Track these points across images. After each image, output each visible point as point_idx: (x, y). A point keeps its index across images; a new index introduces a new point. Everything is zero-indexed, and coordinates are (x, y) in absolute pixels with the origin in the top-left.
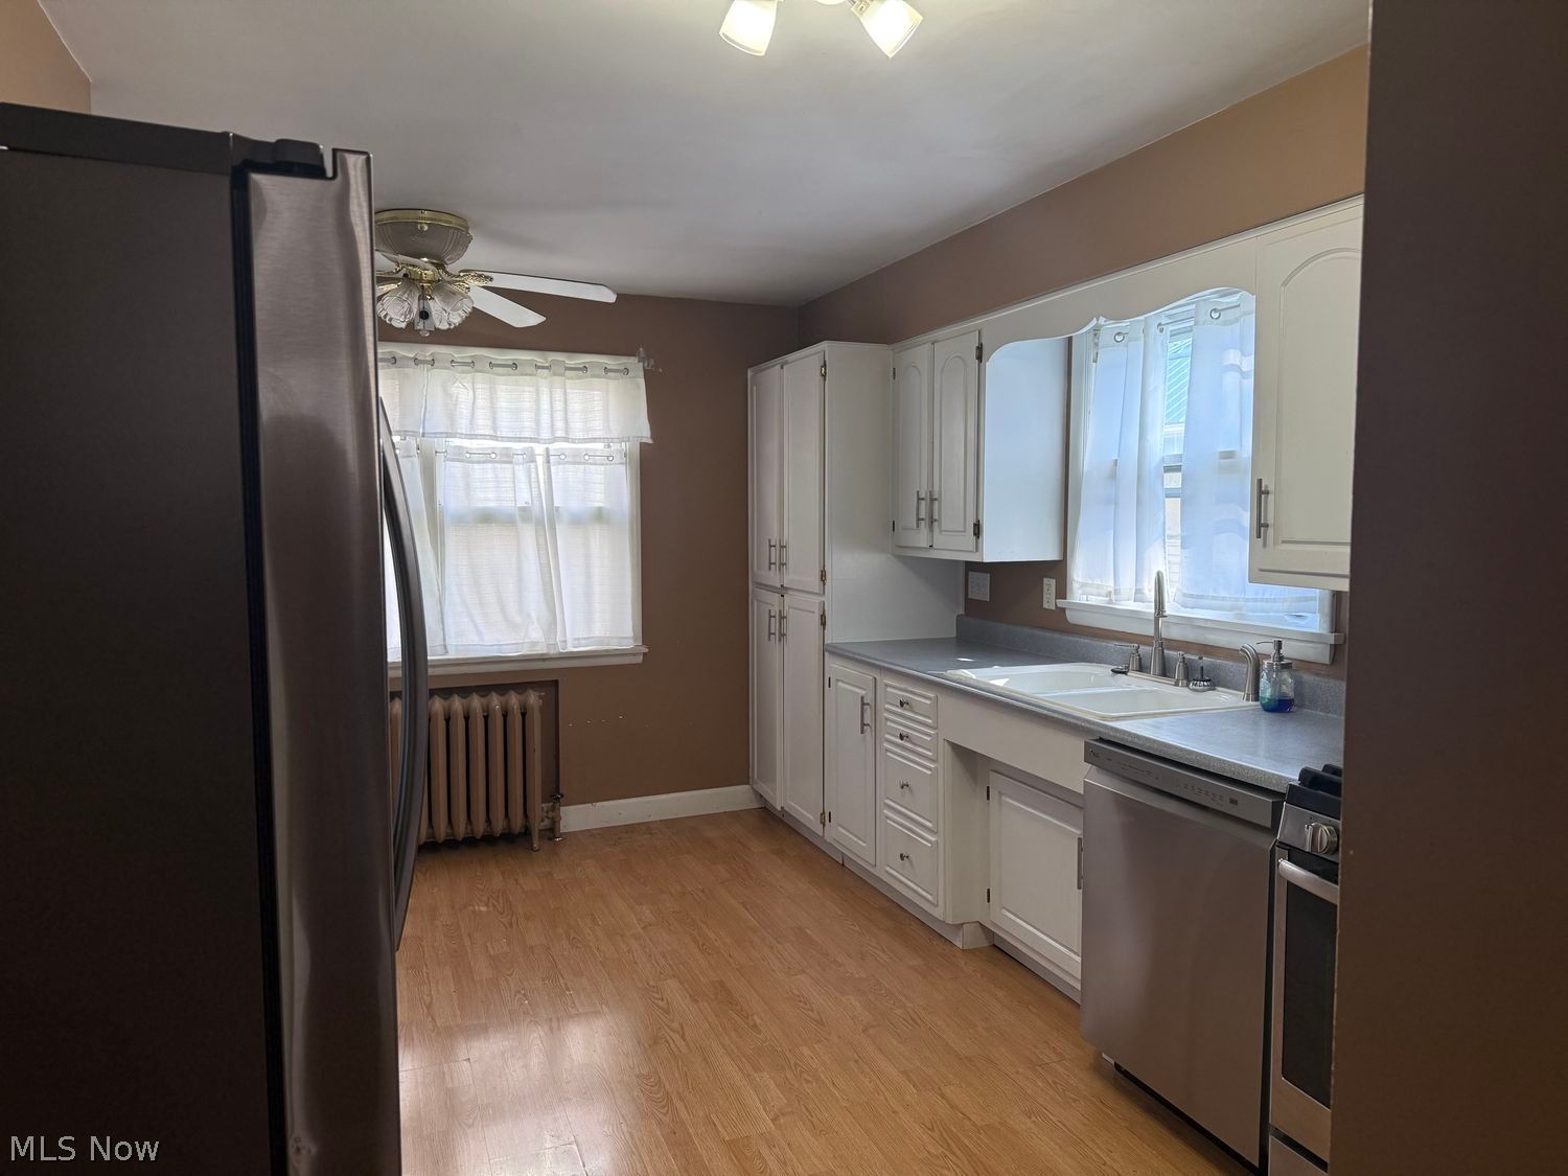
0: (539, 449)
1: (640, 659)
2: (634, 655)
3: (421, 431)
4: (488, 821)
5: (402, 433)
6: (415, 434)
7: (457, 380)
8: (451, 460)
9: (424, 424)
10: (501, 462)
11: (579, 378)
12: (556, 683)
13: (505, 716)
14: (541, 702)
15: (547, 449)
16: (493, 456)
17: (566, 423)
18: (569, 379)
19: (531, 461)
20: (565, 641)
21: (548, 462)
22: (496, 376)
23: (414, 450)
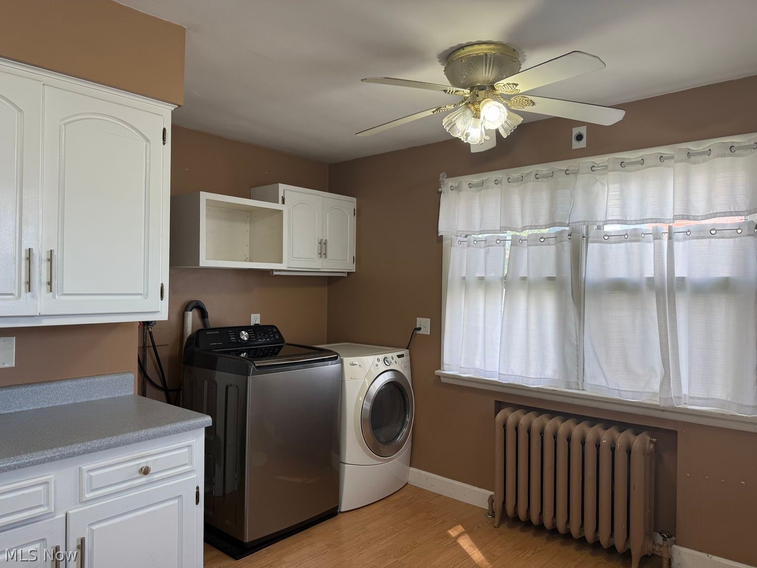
3: (568, 222)
4: (612, 535)
5: (553, 225)
6: (561, 225)
7: (597, 180)
8: (592, 242)
9: (570, 216)
10: (631, 241)
11: (704, 161)
12: (675, 433)
13: (613, 449)
14: (652, 446)
15: (670, 228)
16: (626, 236)
17: (687, 202)
18: (694, 163)
19: (655, 239)
20: (679, 398)
21: (670, 238)
22: (627, 173)
23: (566, 236)
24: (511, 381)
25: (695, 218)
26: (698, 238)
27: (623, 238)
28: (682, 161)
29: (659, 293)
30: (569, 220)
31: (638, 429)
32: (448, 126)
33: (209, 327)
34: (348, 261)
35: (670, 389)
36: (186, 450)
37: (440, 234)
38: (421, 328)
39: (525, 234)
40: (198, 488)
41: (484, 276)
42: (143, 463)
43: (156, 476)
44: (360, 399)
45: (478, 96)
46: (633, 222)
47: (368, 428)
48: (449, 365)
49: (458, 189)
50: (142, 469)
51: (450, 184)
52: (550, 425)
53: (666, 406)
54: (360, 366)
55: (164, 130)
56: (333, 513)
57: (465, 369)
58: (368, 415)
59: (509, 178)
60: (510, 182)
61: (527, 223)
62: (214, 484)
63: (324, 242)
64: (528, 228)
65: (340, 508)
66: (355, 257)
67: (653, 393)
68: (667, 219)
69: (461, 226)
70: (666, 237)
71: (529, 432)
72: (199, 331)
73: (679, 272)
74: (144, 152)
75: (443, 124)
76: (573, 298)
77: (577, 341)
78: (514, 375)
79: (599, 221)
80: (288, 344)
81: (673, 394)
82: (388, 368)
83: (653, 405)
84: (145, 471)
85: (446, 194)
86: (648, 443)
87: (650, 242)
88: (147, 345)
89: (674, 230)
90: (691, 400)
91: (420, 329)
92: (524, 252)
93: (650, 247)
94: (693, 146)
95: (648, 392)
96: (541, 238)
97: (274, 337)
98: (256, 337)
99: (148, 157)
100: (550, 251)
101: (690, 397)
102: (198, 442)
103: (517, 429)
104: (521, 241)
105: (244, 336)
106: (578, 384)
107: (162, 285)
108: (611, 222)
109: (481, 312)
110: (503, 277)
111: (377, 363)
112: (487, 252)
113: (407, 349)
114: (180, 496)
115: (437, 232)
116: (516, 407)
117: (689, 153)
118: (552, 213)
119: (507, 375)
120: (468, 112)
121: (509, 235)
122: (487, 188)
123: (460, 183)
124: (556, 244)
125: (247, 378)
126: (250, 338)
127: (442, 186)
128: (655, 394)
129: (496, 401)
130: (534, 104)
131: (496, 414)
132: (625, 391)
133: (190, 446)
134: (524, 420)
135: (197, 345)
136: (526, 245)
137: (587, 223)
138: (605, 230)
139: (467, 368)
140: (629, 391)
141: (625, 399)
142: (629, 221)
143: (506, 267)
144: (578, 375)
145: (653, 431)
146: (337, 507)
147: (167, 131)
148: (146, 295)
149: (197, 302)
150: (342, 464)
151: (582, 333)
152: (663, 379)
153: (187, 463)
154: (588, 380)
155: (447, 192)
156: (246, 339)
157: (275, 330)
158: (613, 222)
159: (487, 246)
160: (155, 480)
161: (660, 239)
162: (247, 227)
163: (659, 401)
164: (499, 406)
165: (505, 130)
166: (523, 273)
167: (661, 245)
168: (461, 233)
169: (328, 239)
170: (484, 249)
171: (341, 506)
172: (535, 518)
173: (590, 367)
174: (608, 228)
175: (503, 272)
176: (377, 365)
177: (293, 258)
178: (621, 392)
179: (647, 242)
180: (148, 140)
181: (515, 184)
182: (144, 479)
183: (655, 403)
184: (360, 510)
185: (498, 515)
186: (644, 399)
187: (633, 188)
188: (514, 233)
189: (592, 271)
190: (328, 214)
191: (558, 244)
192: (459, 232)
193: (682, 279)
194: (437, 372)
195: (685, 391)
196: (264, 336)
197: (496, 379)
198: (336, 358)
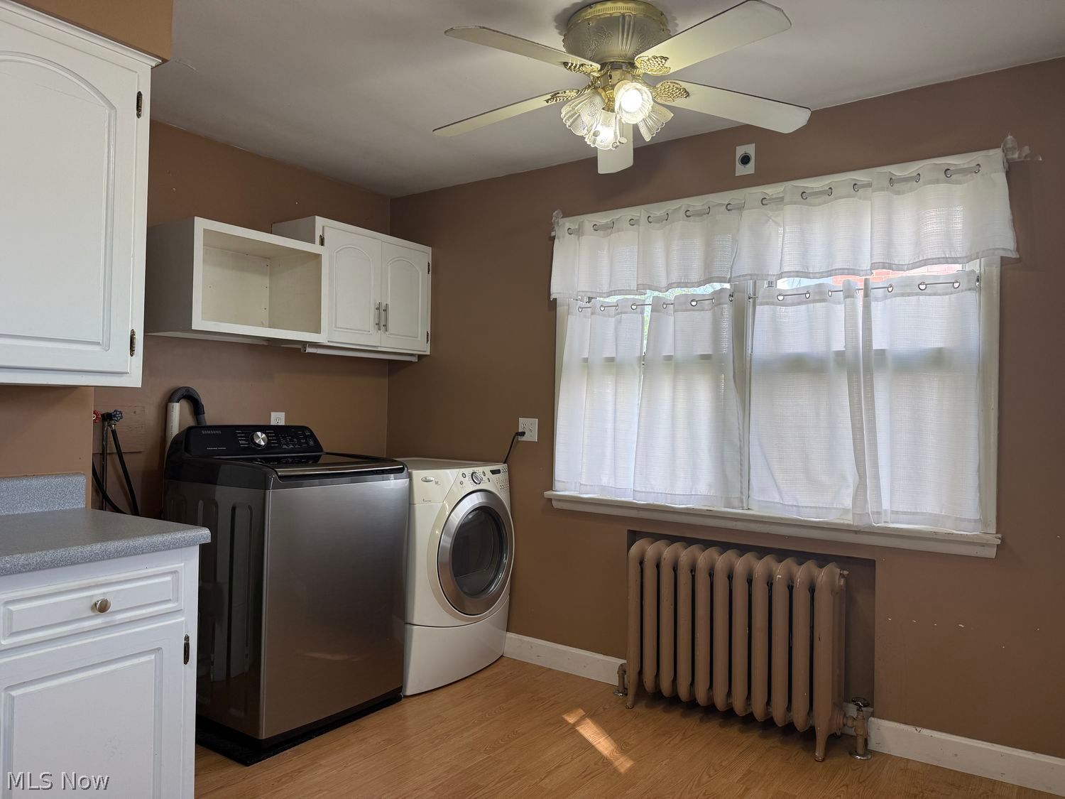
0: (858, 282)
1: (991, 553)
2: (983, 545)
3: (729, 276)
4: (789, 708)
5: (709, 280)
6: (721, 280)
7: (770, 218)
8: (761, 304)
9: (732, 268)
10: (815, 301)
11: (911, 190)
12: (871, 563)
13: (791, 588)
14: (842, 581)
15: (866, 281)
16: (808, 296)
17: (889, 246)
18: (898, 193)
19: (846, 297)
20: (879, 513)
21: (866, 295)
22: (810, 207)
23: (726, 298)
24: (651, 500)
25: (899, 268)
26: (903, 295)
27: (803, 297)
28: (882, 189)
29: (852, 371)
30: (731, 272)
31: (822, 560)
32: (568, 119)
33: (204, 425)
34: (419, 339)
35: (866, 502)
36: (168, 578)
37: (553, 297)
38: (525, 433)
39: (671, 295)
40: (187, 638)
41: (614, 356)
42: (98, 594)
43: (120, 617)
44: (437, 532)
45: (611, 78)
46: (818, 275)
47: (448, 573)
48: (564, 482)
49: (578, 232)
50: (96, 604)
51: (567, 226)
52: (704, 558)
53: (861, 524)
54: (437, 483)
55: (139, 95)
56: (394, 696)
57: (588, 487)
58: (447, 557)
59: (649, 217)
60: (650, 222)
61: (674, 279)
62: (212, 663)
63: (383, 308)
64: (674, 285)
65: (405, 691)
66: (429, 333)
67: (843, 509)
68: (862, 271)
69: (583, 284)
70: (861, 294)
71: (675, 569)
72: (190, 429)
73: (878, 343)
74: (106, 125)
75: (562, 116)
76: (735, 381)
77: (740, 441)
78: (654, 493)
79: (771, 275)
80: (327, 453)
81: (870, 508)
82: (478, 487)
83: (844, 525)
84: (102, 608)
85: (561, 239)
86: (837, 577)
87: (839, 303)
88: (108, 452)
89: (872, 285)
90: (895, 516)
91: (523, 434)
92: (670, 322)
93: (839, 311)
94: (897, 171)
95: (837, 509)
96: (692, 301)
97: (307, 443)
98: (279, 442)
99: (112, 133)
100: (704, 319)
101: (893, 512)
102: (187, 568)
103: (658, 566)
104: (665, 306)
105: (261, 439)
106: (742, 501)
107: (133, 332)
108: (789, 274)
109: (610, 407)
110: (640, 357)
111: (462, 479)
112: (619, 322)
113: (505, 463)
114: (159, 649)
115: (549, 294)
116: (656, 537)
117: (891, 179)
118: (708, 264)
119: (645, 492)
120: (598, 100)
121: (649, 296)
122: (619, 230)
123: (581, 225)
124: (712, 308)
125: (265, 494)
126: (269, 443)
127: (556, 228)
128: (845, 511)
129: (629, 531)
130: (688, 95)
131: (629, 548)
132: (806, 507)
133: (175, 572)
134: (668, 552)
135: (187, 450)
136: (672, 312)
137: (755, 277)
138: (778, 287)
139: (590, 486)
140: (811, 507)
141: (806, 519)
142: (812, 273)
143: (645, 342)
144: (741, 488)
145: (844, 561)
146: (401, 689)
147: (143, 97)
148: (107, 347)
149: (188, 389)
150: (408, 626)
151: (746, 431)
152: (858, 487)
153: (171, 598)
154: (756, 496)
155: (564, 237)
156: (263, 443)
157: (308, 434)
158: (790, 274)
159: (618, 314)
160: (117, 623)
161: (853, 297)
162: (266, 281)
163: (851, 519)
164: (634, 536)
165: (649, 129)
166: (667, 350)
167: (854, 305)
168: (583, 294)
169: (389, 303)
170: (613, 319)
171: (405, 687)
172: (683, 692)
173: (758, 477)
174: (783, 285)
175: (641, 349)
176: (461, 483)
177: (336, 327)
178: (801, 509)
179: (835, 303)
180: (112, 107)
181: (658, 225)
182: (99, 621)
183: (846, 522)
184: (434, 692)
185: (631, 692)
186: (832, 518)
187: (818, 230)
188: (656, 293)
189: (761, 345)
190: (389, 267)
191: (716, 308)
192: (580, 294)
193: (882, 353)
194: (548, 494)
195: (886, 505)
196: (291, 440)
197: (630, 499)
198: (401, 470)
